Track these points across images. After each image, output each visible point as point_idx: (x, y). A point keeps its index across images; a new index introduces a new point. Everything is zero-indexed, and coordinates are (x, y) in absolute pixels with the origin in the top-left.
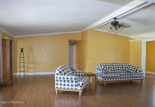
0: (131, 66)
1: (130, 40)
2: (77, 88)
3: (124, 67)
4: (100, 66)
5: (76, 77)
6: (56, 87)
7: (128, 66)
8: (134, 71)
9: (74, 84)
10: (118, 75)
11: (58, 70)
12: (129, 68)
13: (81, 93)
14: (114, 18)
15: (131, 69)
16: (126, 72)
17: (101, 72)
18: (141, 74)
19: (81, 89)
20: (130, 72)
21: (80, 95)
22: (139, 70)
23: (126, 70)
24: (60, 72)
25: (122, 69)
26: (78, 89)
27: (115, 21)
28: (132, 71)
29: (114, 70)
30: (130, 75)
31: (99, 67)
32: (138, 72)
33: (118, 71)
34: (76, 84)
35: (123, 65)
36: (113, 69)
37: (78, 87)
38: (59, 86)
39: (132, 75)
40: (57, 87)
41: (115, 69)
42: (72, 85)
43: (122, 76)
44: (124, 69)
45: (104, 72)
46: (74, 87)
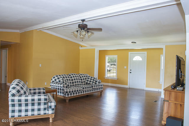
0: (89, 77)
1: (80, 47)
2: (47, 112)
3: (82, 78)
4: (56, 78)
5: (46, 97)
6: (10, 117)
7: (86, 77)
8: (93, 82)
9: (42, 107)
10: (81, 89)
11: (14, 88)
12: (87, 79)
13: (53, 118)
14: (82, 20)
15: (89, 80)
16: (84, 84)
17: (62, 86)
18: (101, 85)
19: (54, 113)
20: (90, 84)
21: (51, 122)
22: (98, 81)
23: (84, 82)
24: (18, 91)
25: (80, 81)
26: (48, 114)
27: (83, 23)
28: (91, 83)
29: (73, 83)
30: (92, 87)
31: (55, 80)
32: (97, 83)
33: (77, 83)
34: (46, 106)
35: (81, 76)
36: (71, 82)
37: (48, 110)
38: (16, 114)
39: (93, 87)
40: (13, 117)
41: (74, 81)
42: (39, 110)
43: (85, 89)
44: (83, 81)
45: (65, 86)
46: (42, 112)
